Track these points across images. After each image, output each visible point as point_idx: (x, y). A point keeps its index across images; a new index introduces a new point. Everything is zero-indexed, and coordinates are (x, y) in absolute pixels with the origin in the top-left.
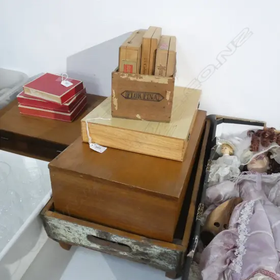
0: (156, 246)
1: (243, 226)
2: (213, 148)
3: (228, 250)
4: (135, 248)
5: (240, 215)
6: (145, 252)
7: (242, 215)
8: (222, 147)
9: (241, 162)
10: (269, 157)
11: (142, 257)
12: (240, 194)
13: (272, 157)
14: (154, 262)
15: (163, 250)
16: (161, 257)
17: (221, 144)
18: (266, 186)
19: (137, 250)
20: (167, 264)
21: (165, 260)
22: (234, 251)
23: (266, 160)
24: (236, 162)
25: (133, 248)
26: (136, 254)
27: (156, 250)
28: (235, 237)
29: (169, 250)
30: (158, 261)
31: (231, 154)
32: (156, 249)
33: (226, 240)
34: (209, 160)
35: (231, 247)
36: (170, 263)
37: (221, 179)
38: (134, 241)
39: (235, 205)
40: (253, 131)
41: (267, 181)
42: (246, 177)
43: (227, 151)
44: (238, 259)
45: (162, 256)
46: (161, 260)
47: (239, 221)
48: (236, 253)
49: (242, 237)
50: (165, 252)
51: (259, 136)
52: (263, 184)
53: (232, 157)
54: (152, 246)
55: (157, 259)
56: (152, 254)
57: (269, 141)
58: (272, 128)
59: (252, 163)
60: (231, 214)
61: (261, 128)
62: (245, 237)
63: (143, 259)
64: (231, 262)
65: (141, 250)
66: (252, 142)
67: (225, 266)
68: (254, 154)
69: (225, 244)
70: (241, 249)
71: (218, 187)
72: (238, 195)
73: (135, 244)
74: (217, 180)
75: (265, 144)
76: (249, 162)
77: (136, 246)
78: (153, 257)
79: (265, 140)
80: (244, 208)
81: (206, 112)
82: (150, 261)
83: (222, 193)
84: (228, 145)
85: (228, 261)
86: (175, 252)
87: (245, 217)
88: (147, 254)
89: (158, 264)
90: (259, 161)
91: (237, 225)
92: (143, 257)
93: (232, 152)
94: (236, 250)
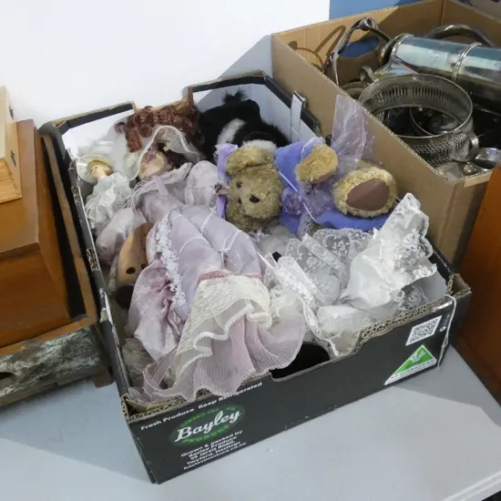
0: (48, 343)
1: (167, 253)
2: (70, 168)
3: (159, 291)
4: (18, 367)
5: (157, 241)
6: (38, 363)
7: (159, 241)
8: (89, 169)
9: (129, 178)
10: (163, 151)
11: (37, 377)
12: (147, 219)
13: (166, 149)
14: (61, 371)
15: (64, 341)
16: (68, 355)
17: (86, 165)
18: (175, 190)
19: (24, 370)
20: (82, 360)
21: (75, 356)
22: (169, 288)
23: (160, 157)
24: (122, 180)
25: (15, 371)
26: (26, 379)
27: (52, 349)
28: (162, 271)
29: (73, 334)
30: (66, 365)
31: (109, 174)
32: (51, 347)
33: (151, 281)
34: (72, 187)
35: (162, 285)
36: (86, 355)
37: (111, 213)
38: (8, 357)
39: (145, 235)
40: (121, 124)
41: (172, 181)
42: (142, 190)
43: (100, 172)
44: (177, 294)
45: (67, 352)
46: (70, 359)
47: (159, 250)
48: (172, 289)
49: (172, 266)
50: (67, 341)
51: (133, 126)
52: (170, 188)
53: (112, 176)
54: (43, 346)
55: (63, 362)
56: (49, 359)
57: (148, 125)
58: (146, 108)
59: (143, 169)
60: (145, 249)
61: (130, 113)
62: (174, 264)
63: (41, 378)
64: (170, 302)
65: (29, 365)
66: (127, 138)
67: (164, 310)
68: (139, 155)
69: (153, 287)
70: (177, 280)
71: (110, 226)
72: (145, 221)
73: (13, 360)
74: (105, 218)
75: (146, 133)
76: (138, 171)
77: (17, 363)
78: (55, 365)
79: (143, 126)
80: (157, 231)
81: (31, 121)
82: (55, 375)
83: (121, 230)
84: (96, 162)
85: (166, 303)
86: (83, 330)
87: (163, 240)
88: (42, 365)
89: (70, 370)
90: (151, 163)
91: (159, 255)
92: (41, 375)
93: (107, 169)
94: (171, 285)
